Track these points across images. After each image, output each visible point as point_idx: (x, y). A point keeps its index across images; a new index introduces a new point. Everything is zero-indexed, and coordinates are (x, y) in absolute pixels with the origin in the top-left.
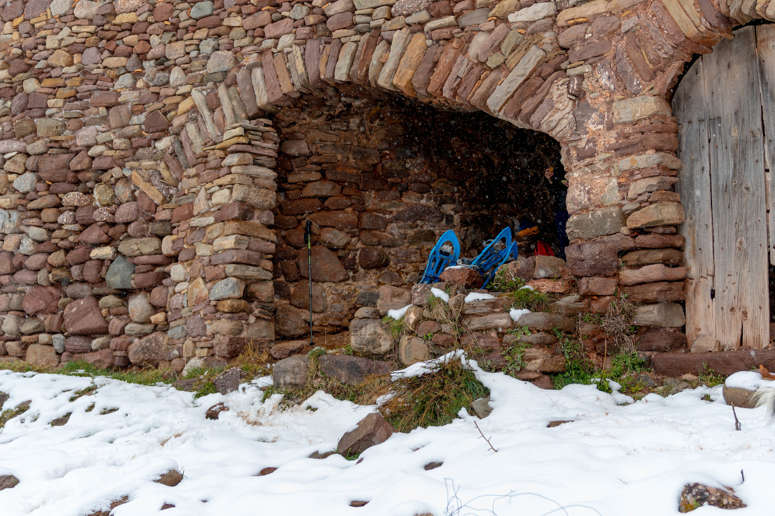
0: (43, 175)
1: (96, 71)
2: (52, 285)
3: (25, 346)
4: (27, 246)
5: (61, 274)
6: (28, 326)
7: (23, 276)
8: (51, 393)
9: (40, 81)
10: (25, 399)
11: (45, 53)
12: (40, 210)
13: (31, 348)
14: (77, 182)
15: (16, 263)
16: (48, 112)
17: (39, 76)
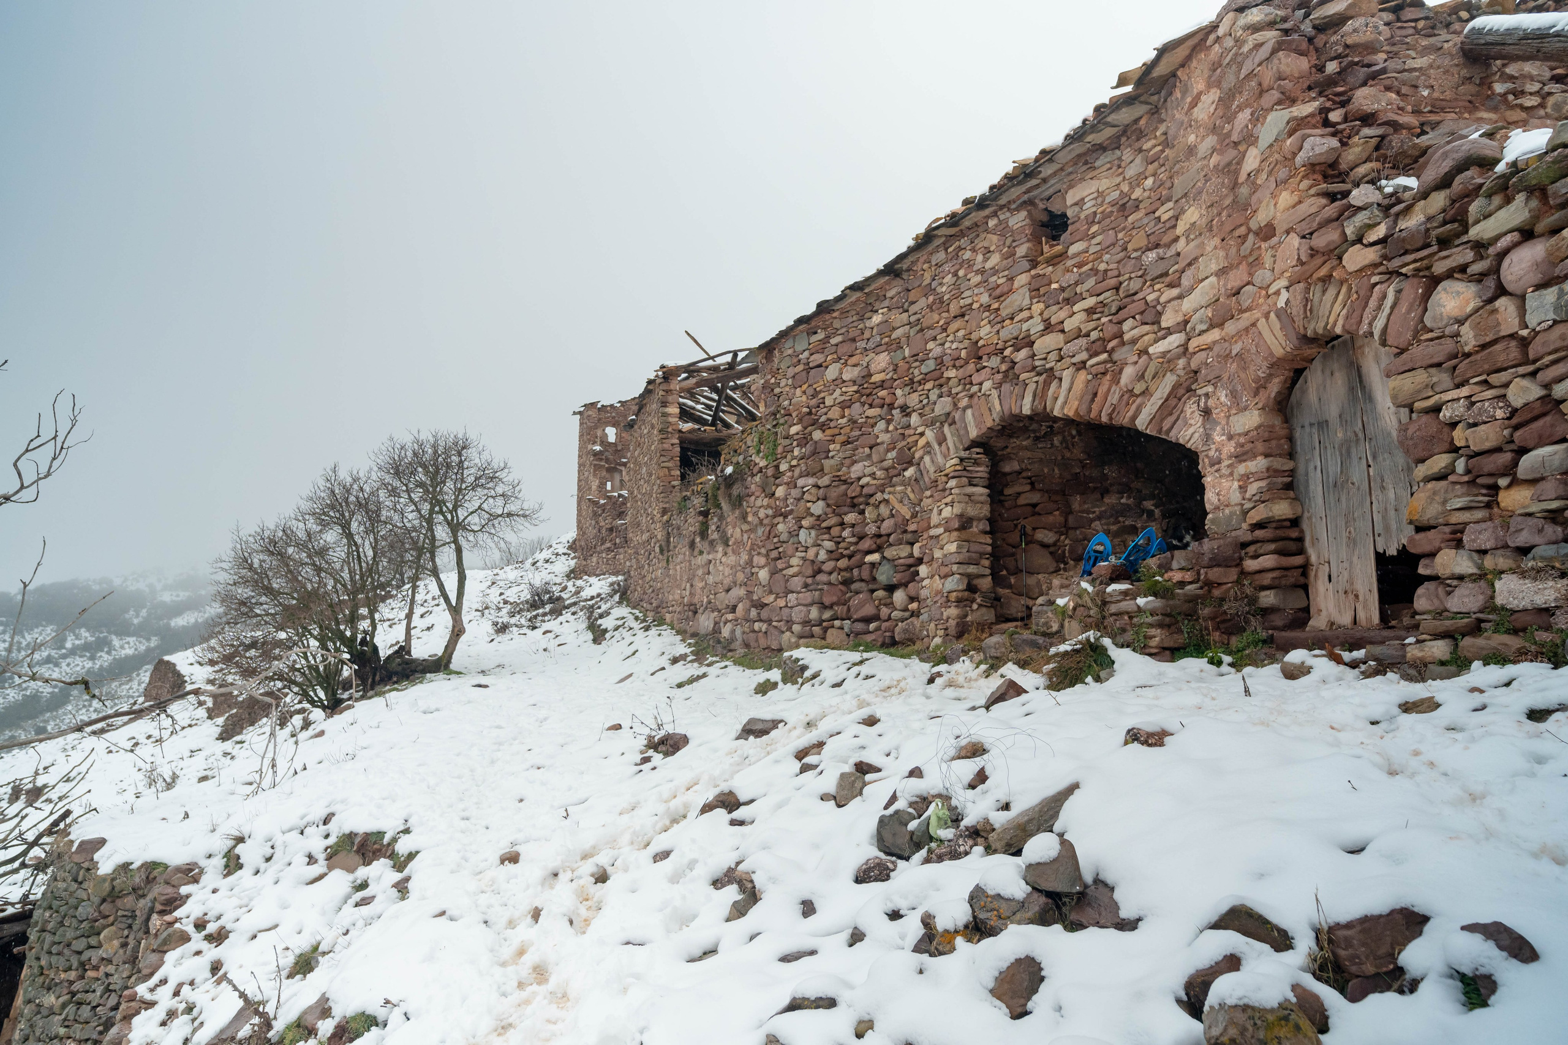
0: (830, 502)
1: (860, 421)
2: (841, 583)
3: (825, 630)
4: (823, 555)
5: (847, 575)
6: (827, 615)
7: (822, 577)
8: (834, 665)
9: (824, 431)
10: (817, 669)
11: (825, 410)
12: (829, 528)
13: (830, 631)
14: (854, 506)
15: (816, 568)
16: (830, 454)
17: (823, 427)
